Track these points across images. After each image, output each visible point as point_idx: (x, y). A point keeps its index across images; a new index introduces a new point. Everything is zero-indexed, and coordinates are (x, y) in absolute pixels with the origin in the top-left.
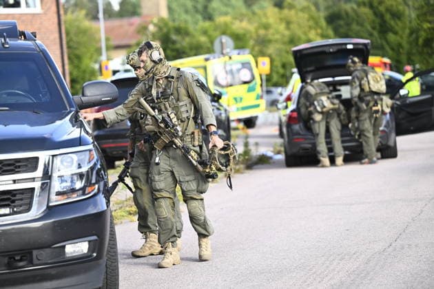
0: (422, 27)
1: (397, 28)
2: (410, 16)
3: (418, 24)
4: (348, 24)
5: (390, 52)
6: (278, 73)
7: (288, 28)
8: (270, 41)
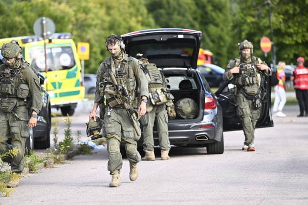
0: (245, 20)
1: (218, 20)
2: (231, 9)
3: (242, 18)
4: (169, 14)
5: (211, 44)
6: (96, 59)
7: (108, 14)
8: (89, 26)
